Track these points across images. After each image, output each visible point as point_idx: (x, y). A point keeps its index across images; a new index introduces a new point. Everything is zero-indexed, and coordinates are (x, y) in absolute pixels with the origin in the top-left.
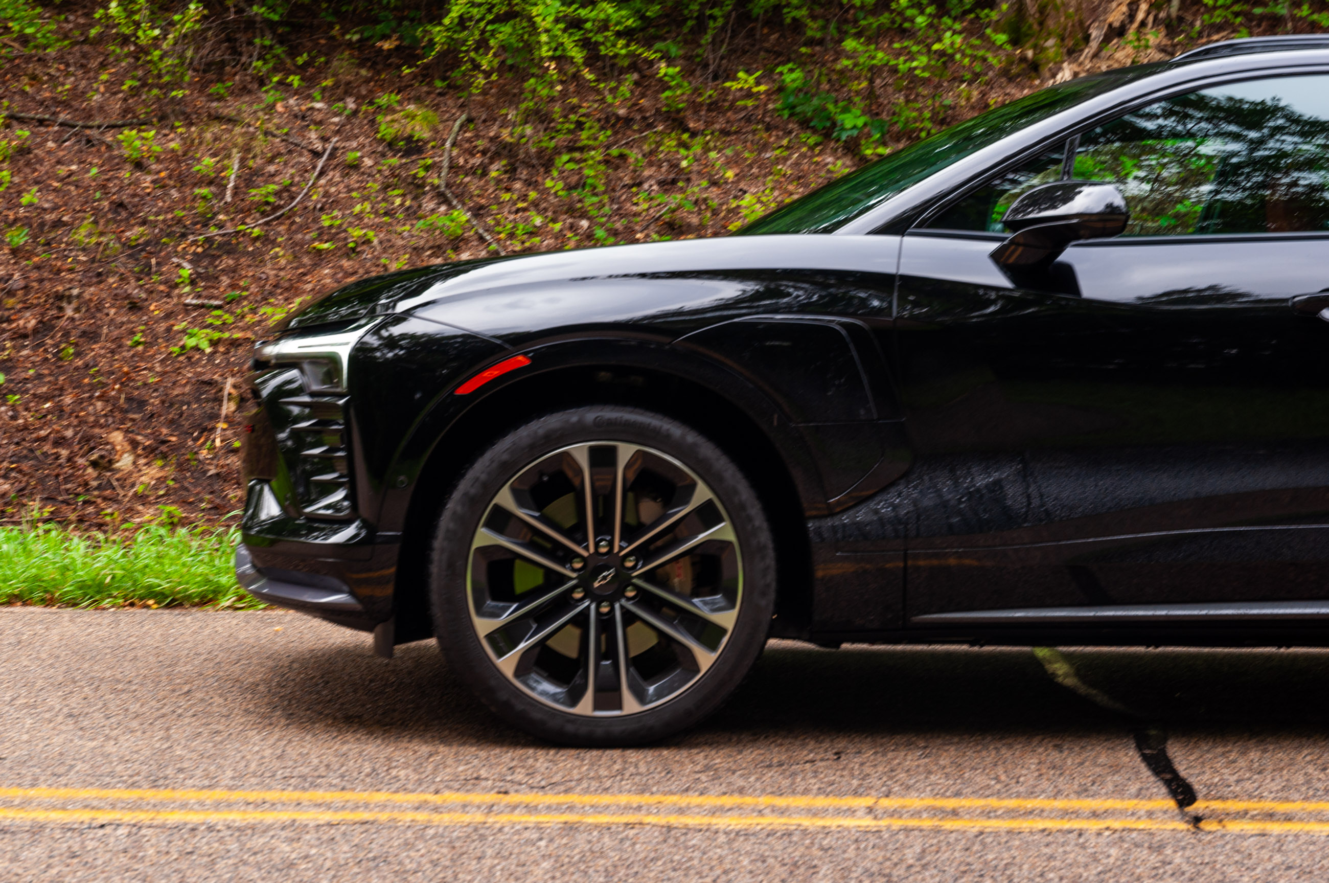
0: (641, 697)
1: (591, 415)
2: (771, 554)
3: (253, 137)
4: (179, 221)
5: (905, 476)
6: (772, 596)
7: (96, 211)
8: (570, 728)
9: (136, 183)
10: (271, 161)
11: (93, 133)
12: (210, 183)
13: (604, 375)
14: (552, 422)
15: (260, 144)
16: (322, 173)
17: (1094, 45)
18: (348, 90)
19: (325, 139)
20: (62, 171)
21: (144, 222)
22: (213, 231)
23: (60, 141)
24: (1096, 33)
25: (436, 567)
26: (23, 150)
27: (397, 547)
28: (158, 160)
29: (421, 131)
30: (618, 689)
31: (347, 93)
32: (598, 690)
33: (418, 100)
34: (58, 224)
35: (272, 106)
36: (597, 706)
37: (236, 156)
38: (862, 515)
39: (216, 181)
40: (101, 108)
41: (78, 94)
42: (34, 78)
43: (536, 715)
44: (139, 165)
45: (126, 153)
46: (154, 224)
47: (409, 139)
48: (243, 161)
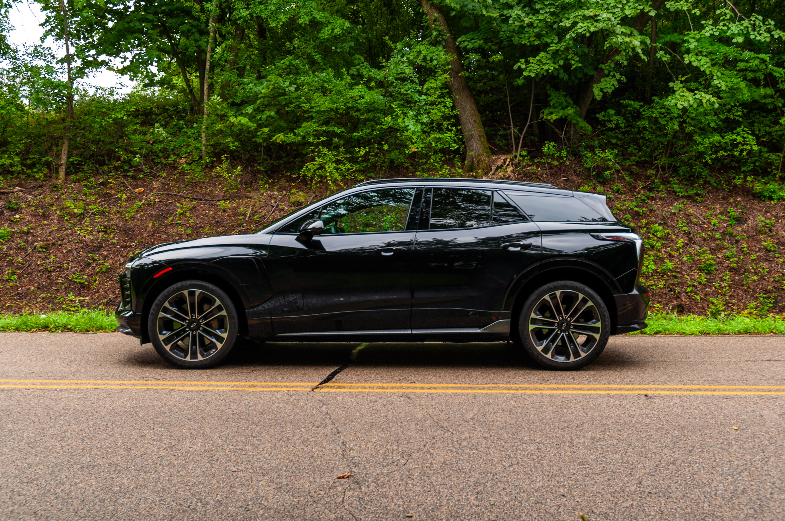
0: (203, 356)
1: (188, 282)
2: (237, 318)
3: (256, 202)
4: (233, 226)
5: (271, 298)
6: (237, 329)
7: (211, 224)
8: (184, 364)
9: (223, 216)
10: (260, 209)
11: (214, 202)
12: (243, 215)
13: (199, 272)
14: (179, 284)
15: (257, 205)
16: (274, 212)
17: (493, 171)
18: (285, 188)
19: (275, 202)
20: (204, 213)
21: (223, 226)
22: (242, 228)
23: (204, 205)
24: (494, 168)
25: (149, 323)
26: (194, 207)
27: (140, 317)
28: (230, 209)
29: (302, 199)
30: (196, 354)
31: (284, 189)
32: (191, 354)
33: (303, 191)
34: (200, 227)
35: (263, 194)
36: (191, 358)
37: (251, 207)
38: (260, 308)
39: (244, 215)
40: (218, 195)
41: (211, 191)
42: (201, 187)
43: (174, 360)
44: (224, 211)
45: (221, 207)
46: (226, 227)
47: (298, 202)
48: (252, 209)
